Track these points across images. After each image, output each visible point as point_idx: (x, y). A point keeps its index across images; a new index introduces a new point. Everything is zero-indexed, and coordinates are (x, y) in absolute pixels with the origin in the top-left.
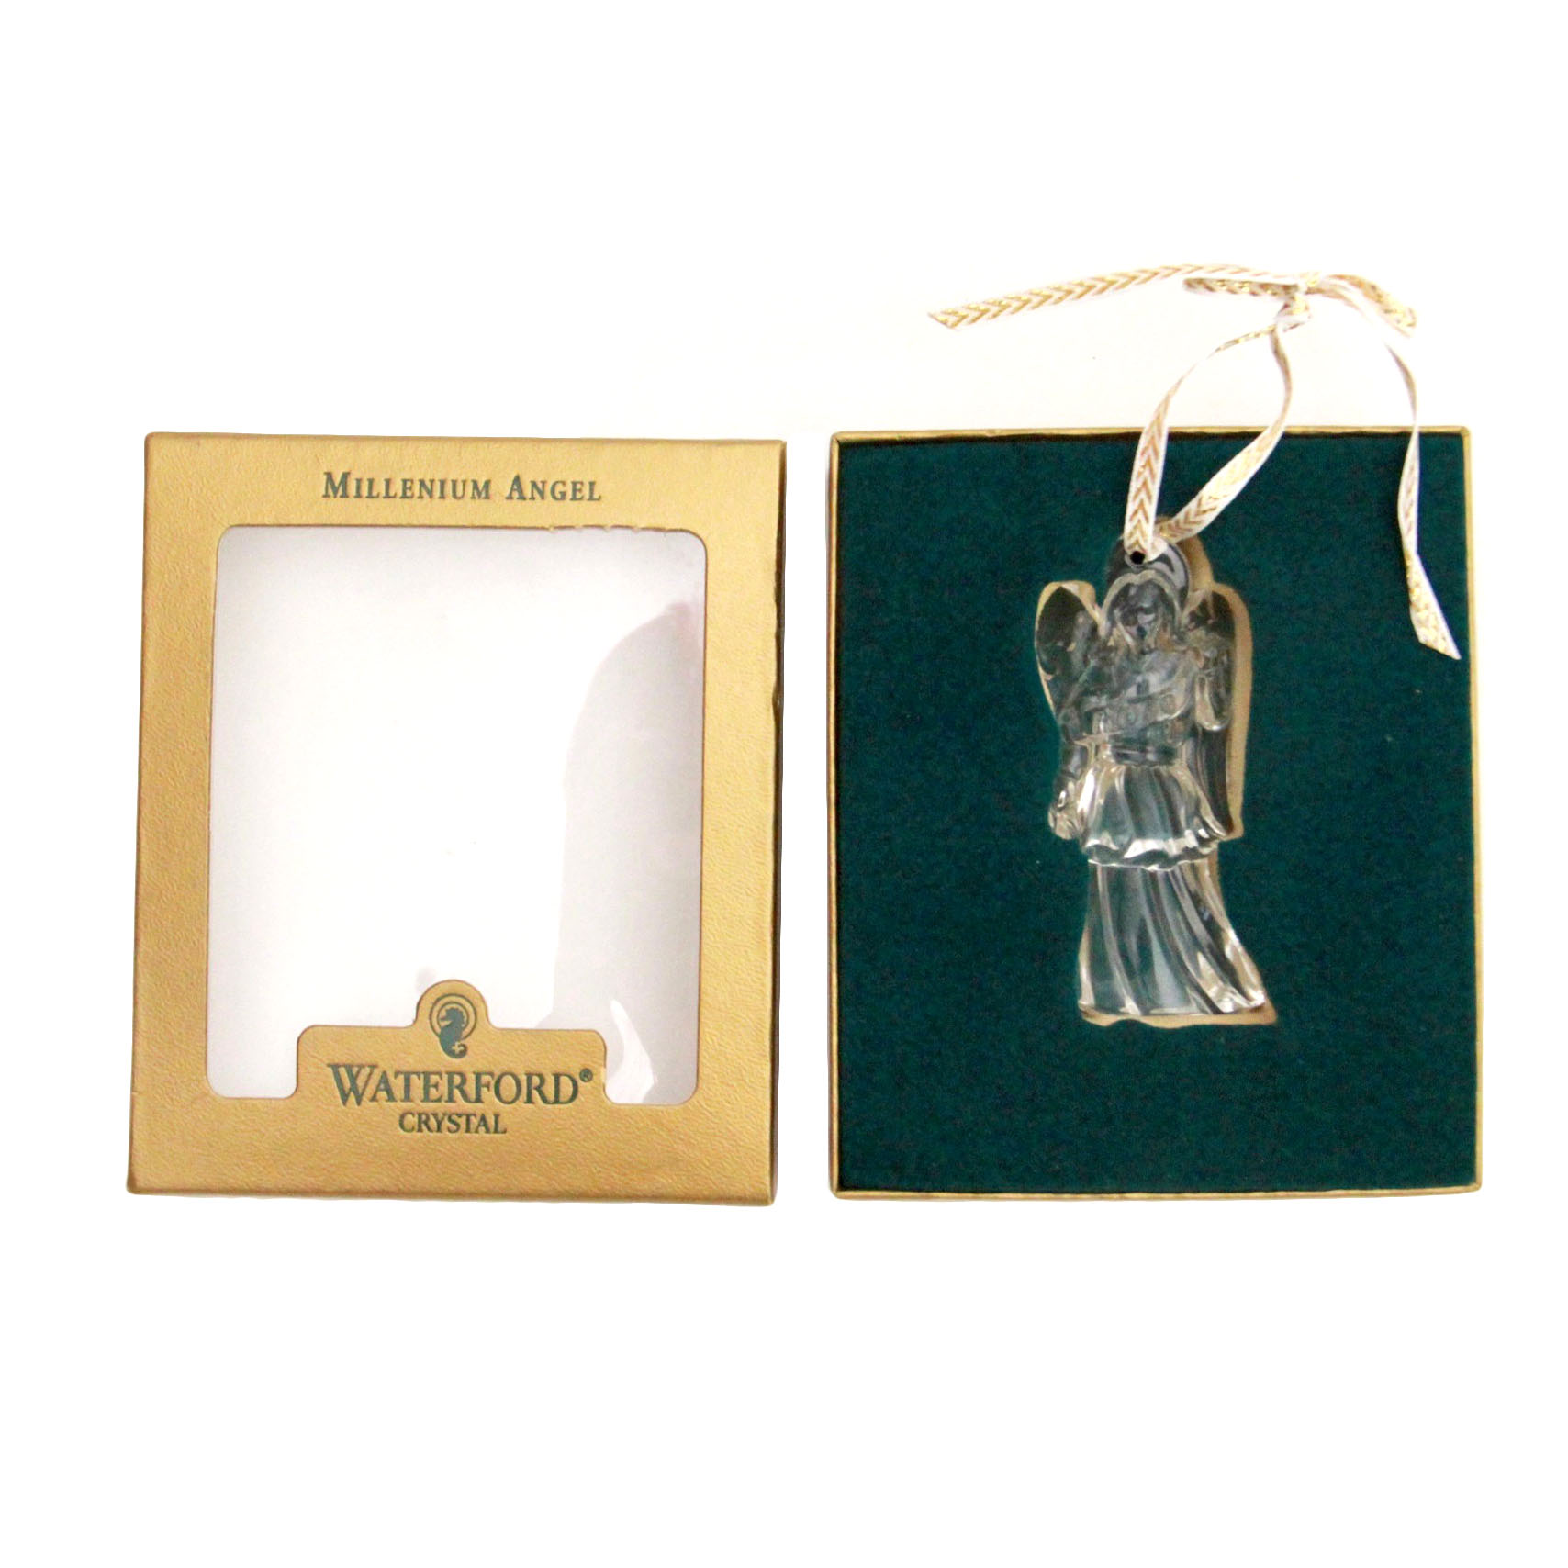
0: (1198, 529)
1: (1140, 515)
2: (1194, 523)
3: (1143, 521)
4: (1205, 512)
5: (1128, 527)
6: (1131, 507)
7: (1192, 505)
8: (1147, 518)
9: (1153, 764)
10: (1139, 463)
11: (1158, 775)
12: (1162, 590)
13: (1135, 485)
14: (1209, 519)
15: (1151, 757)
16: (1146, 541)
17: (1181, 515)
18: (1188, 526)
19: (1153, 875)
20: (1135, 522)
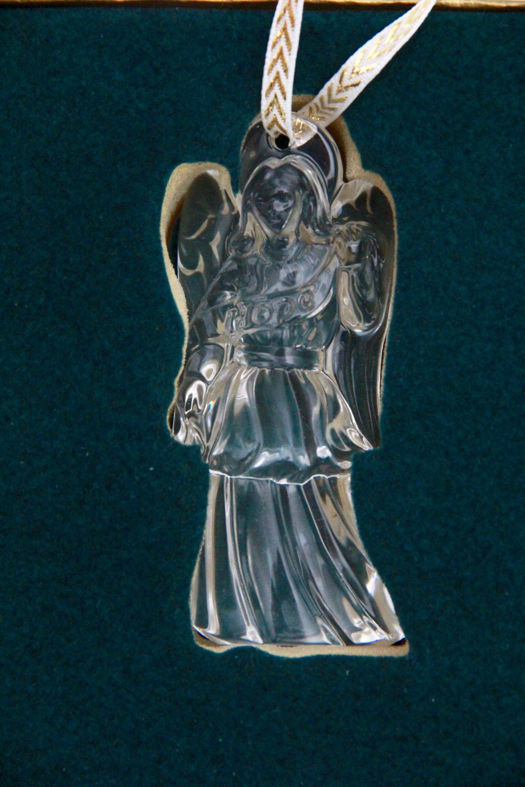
0: (342, 107)
1: (277, 89)
2: (336, 101)
3: (280, 97)
4: (347, 88)
5: (265, 103)
6: (267, 80)
7: (334, 80)
8: (284, 93)
9: (290, 367)
10: (275, 32)
11: (294, 379)
12: (301, 174)
13: (270, 55)
14: (352, 95)
15: (289, 359)
16: (284, 120)
17: (323, 92)
18: (332, 106)
19: (283, 489)
20: (271, 97)
